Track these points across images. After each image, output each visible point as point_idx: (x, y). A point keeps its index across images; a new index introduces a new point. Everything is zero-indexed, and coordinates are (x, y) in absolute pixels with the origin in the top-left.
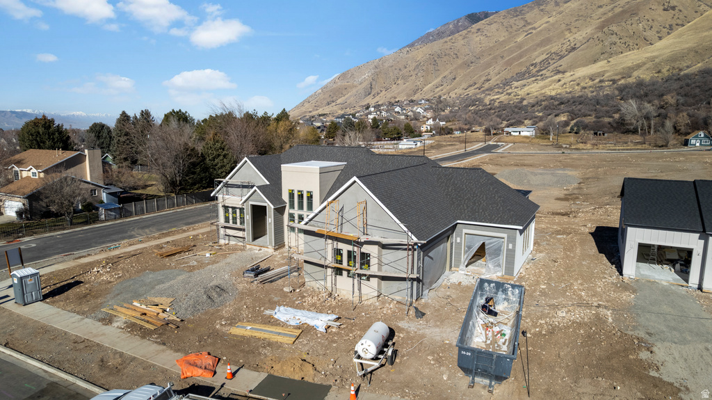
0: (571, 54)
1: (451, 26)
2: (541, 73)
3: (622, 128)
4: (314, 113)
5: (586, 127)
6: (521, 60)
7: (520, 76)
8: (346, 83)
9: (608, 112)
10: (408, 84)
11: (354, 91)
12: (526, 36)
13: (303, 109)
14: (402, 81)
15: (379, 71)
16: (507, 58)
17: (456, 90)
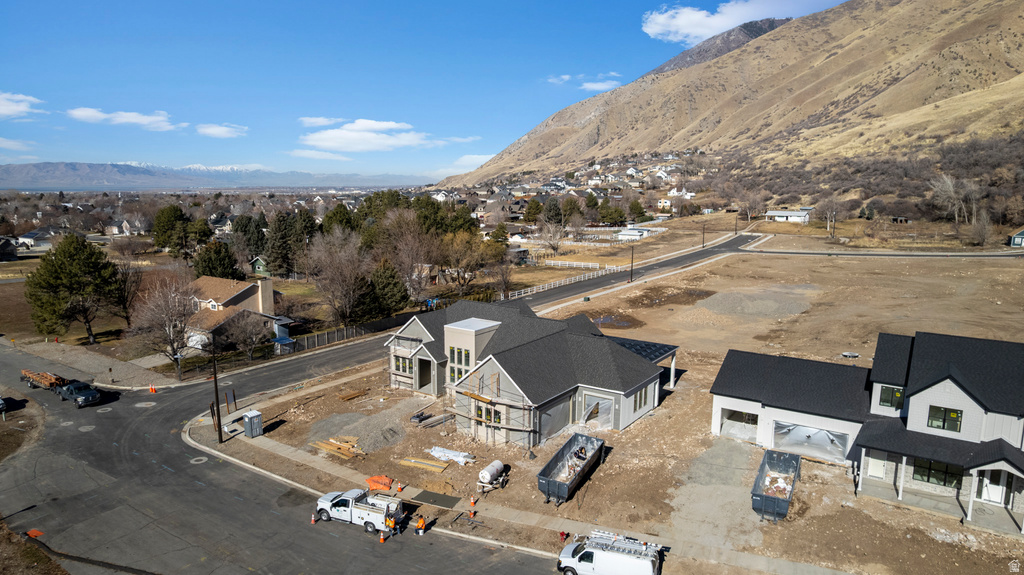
0: (892, 88)
1: (718, 42)
2: (842, 118)
3: (933, 212)
4: (517, 170)
5: (882, 210)
6: (818, 96)
7: (815, 120)
8: (563, 127)
9: (917, 188)
10: (651, 128)
11: (574, 137)
12: (828, 58)
13: (502, 164)
14: (643, 124)
15: (611, 109)
16: (798, 93)
17: (720, 139)
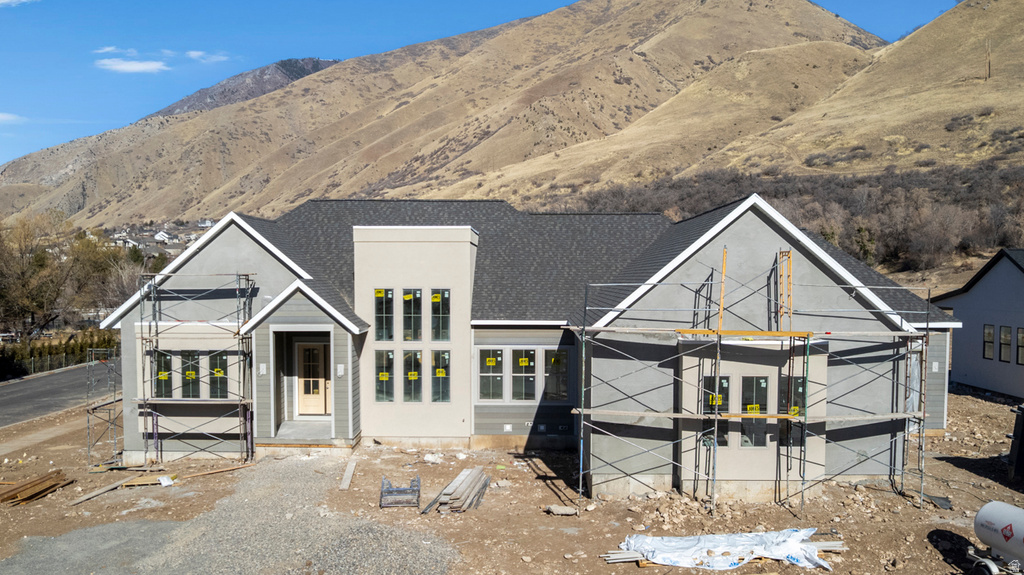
0: (484, 143)
1: (248, 80)
2: (435, 174)
6: (395, 150)
8: (21, 184)
10: (167, 188)
11: (43, 200)
12: (397, 107)
14: (155, 181)
15: (99, 161)
16: (367, 147)
17: (272, 204)
